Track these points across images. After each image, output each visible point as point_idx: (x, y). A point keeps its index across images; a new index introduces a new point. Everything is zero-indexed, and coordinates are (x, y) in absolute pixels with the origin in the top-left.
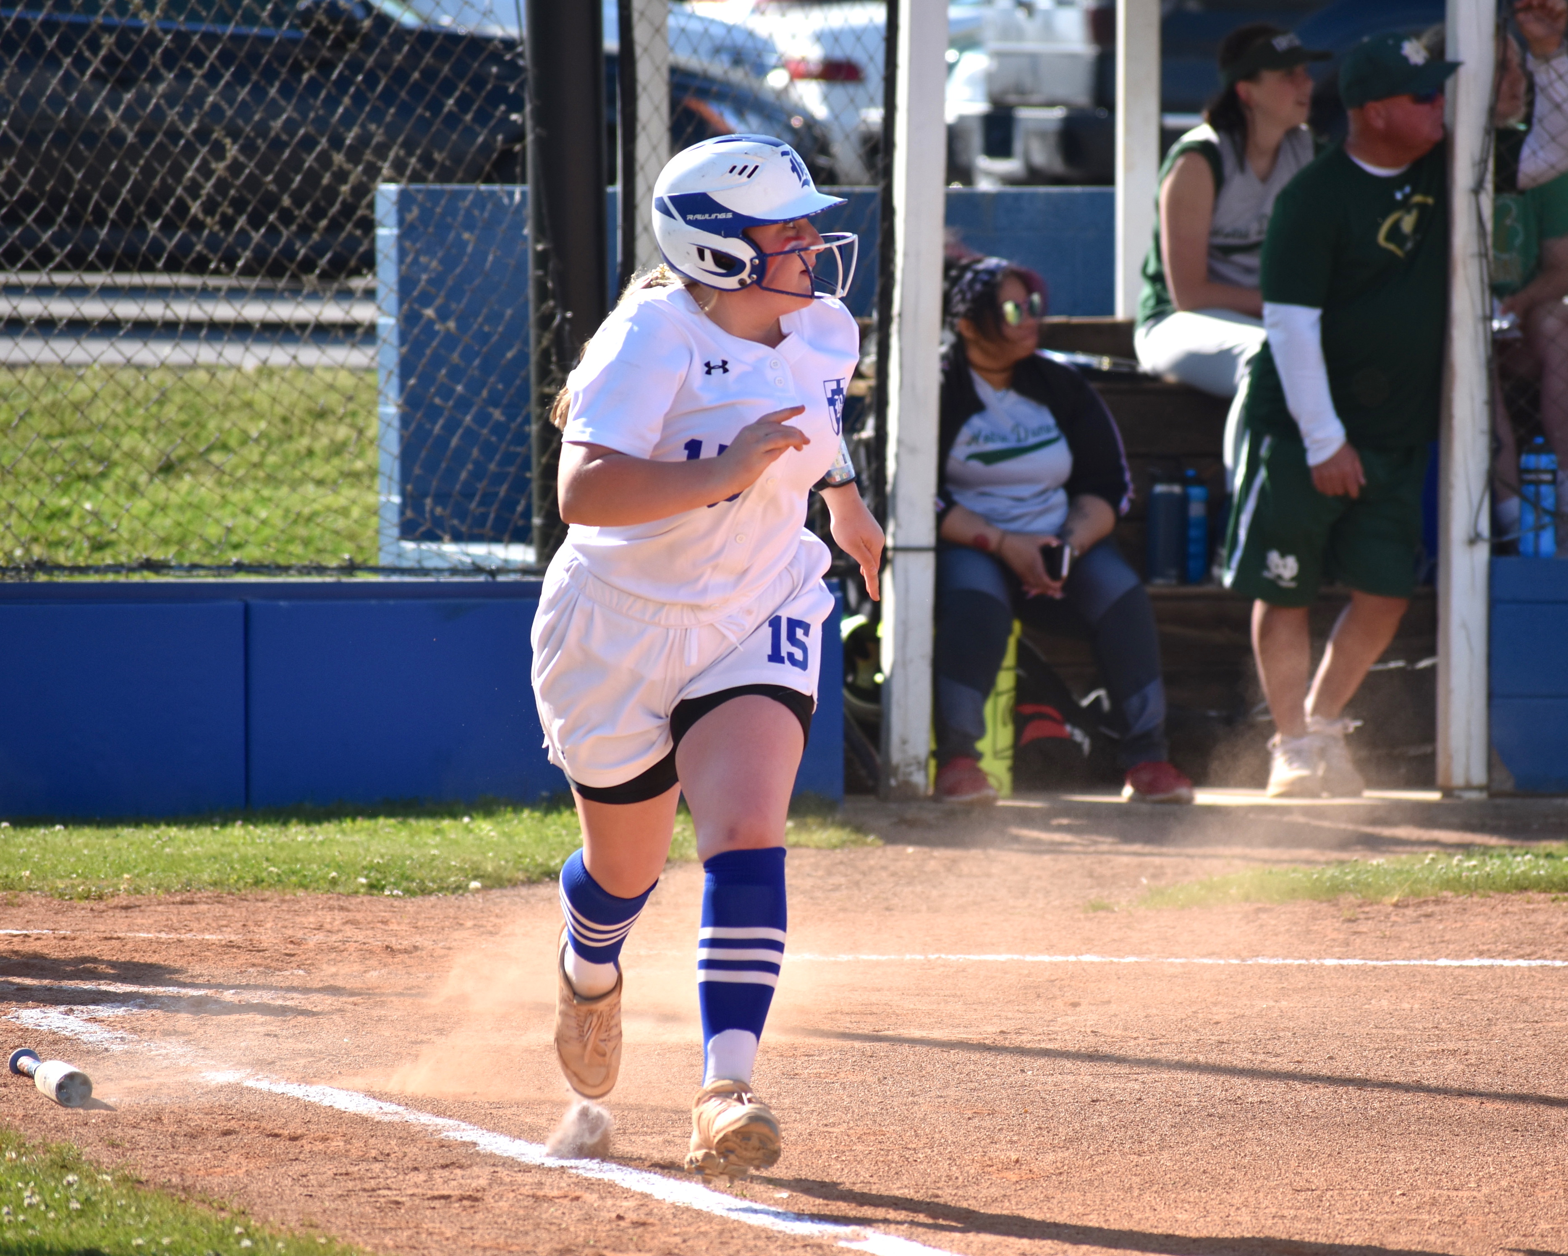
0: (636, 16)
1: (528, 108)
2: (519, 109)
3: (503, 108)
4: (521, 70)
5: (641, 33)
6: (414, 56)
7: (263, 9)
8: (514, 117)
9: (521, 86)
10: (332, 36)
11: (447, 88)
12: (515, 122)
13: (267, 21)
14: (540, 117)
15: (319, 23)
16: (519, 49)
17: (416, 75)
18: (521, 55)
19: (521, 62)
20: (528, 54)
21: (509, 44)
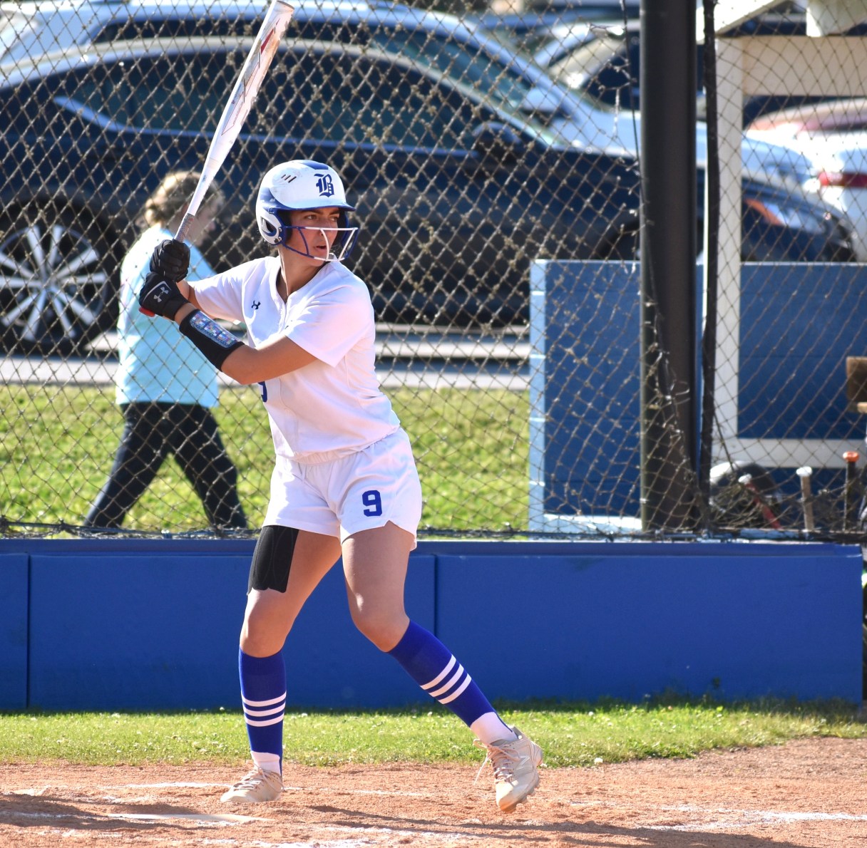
0: (720, 140)
1: (641, 205)
2: (635, 206)
3: (624, 205)
4: (638, 178)
5: (723, 153)
6: (563, 168)
7: (458, 135)
8: (632, 211)
9: (637, 190)
10: (506, 154)
11: (586, 191)
12: (633, 215)
13: (461, 144)
14: (650, 212)
15: (497, 145)
16: (636, 164)
17: (564, 182)
18: (637, 168)
19: (637, 173)
20: (642, 168)
21: (629, 161)
